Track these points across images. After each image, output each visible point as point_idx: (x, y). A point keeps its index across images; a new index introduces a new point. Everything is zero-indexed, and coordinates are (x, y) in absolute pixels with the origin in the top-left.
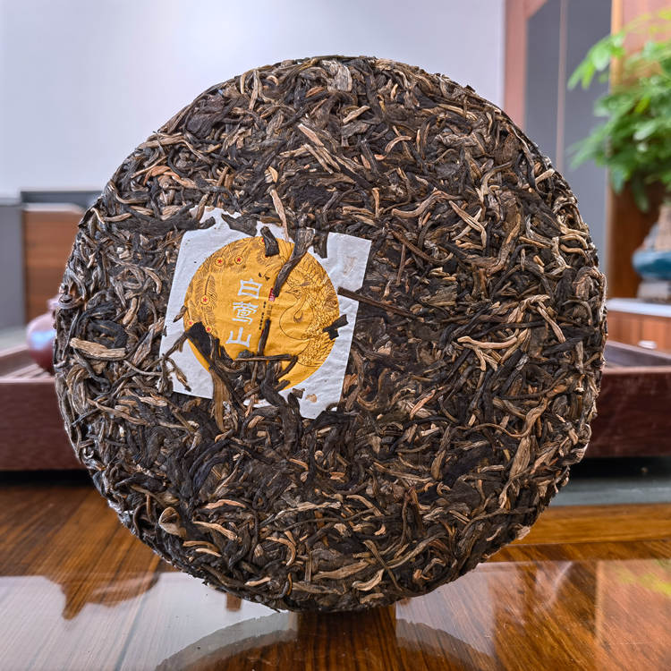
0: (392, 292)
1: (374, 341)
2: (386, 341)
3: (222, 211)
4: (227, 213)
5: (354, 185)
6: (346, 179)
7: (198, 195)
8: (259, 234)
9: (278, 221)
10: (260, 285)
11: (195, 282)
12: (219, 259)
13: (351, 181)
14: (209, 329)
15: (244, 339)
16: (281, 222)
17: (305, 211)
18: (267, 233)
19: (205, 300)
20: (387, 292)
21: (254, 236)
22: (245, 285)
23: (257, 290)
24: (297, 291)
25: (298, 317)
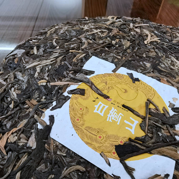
3: (48, 110)
4: (51, 108)
5: (65, 56)
6: (60, 58)
7: (32, 120)
8: (70, 96)
9: (68, 86)
10: (100, 103)
11: (86, 140)
12: (76, 120)
13: (62, 57)
14: (121, 142)
15: (132, 122)
16: (68, 84)
17: (68, 74)
18: (72, 92)
19: (100, 137)
20: (120, 57)
21: (70, 98)
22: (98, 110)
23: (103, 105)
24: (109, 88)
25: (124, 91)
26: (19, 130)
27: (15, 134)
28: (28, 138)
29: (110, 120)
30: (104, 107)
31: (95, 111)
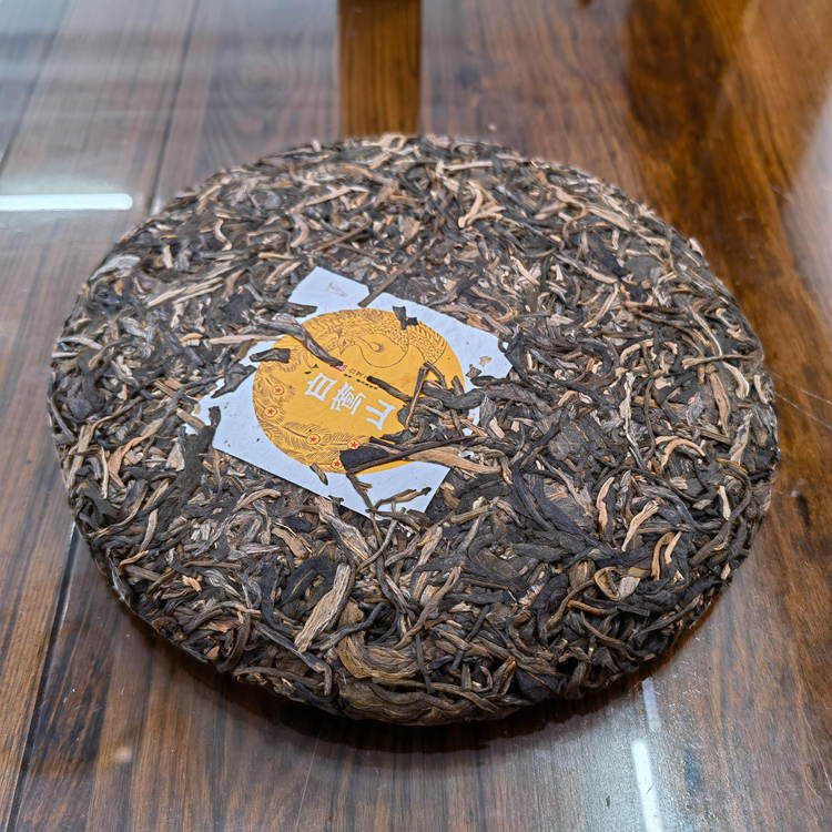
0: (384, 263)
1: (435, 290)
2: (439, 281)
3: (207, 398)
4: (212, 393)
5: (247, 271)
6: (235, 276)
7: (173, 419)
8: (256, 365)
9: (251, 343)
10: (321, 375)
11: (285, 446)
12: (266, 412)
13: (240, 272)
14: (354, 445)
15: (383, 409)
16: (252, 340)
17: (251, 315)
18: (260, 357)
19: (313, 439)
20: (383, 268)
21: (255, 369)
22: (313, 390)
23: (325, 379)
24: (345, 343)
25: (378, 348)
26: (147, 440)
27: (138, 449)
28: (166, 454)
29: (338, 408)
30: (328, 383)
31: (309, 392)
